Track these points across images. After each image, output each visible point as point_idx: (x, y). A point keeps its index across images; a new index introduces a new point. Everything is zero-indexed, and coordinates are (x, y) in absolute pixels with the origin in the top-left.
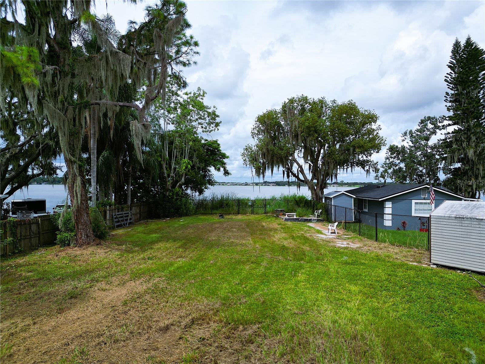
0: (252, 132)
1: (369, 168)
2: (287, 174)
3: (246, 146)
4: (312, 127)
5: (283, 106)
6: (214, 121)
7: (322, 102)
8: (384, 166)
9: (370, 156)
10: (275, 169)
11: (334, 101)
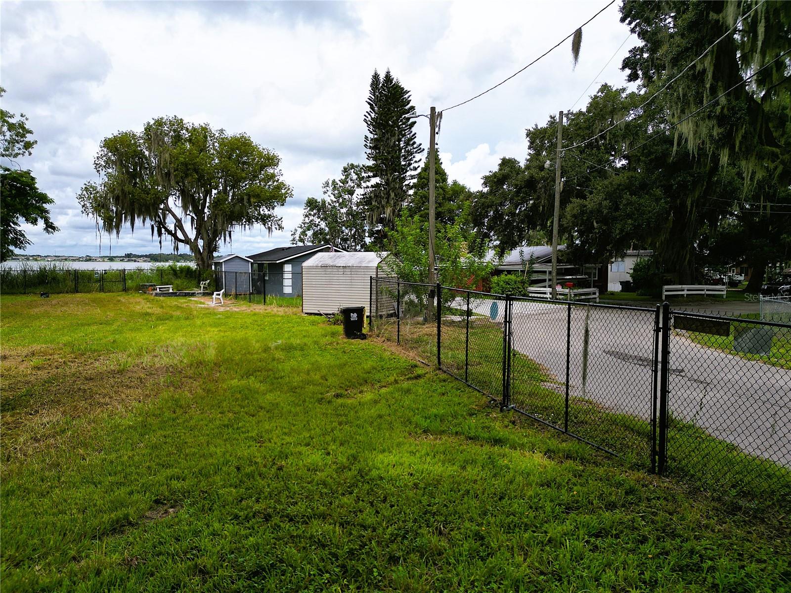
0: (95, 163)
1: (271, 225)
2: (158, 231)
3: (85, 184)
4: (190, 164)
5: (146, 129)
6: (22, 139)
7: (205, 130)
8: (303, 226)
9: (273, 208)
10: (138, 222)
11: (222, 131)
